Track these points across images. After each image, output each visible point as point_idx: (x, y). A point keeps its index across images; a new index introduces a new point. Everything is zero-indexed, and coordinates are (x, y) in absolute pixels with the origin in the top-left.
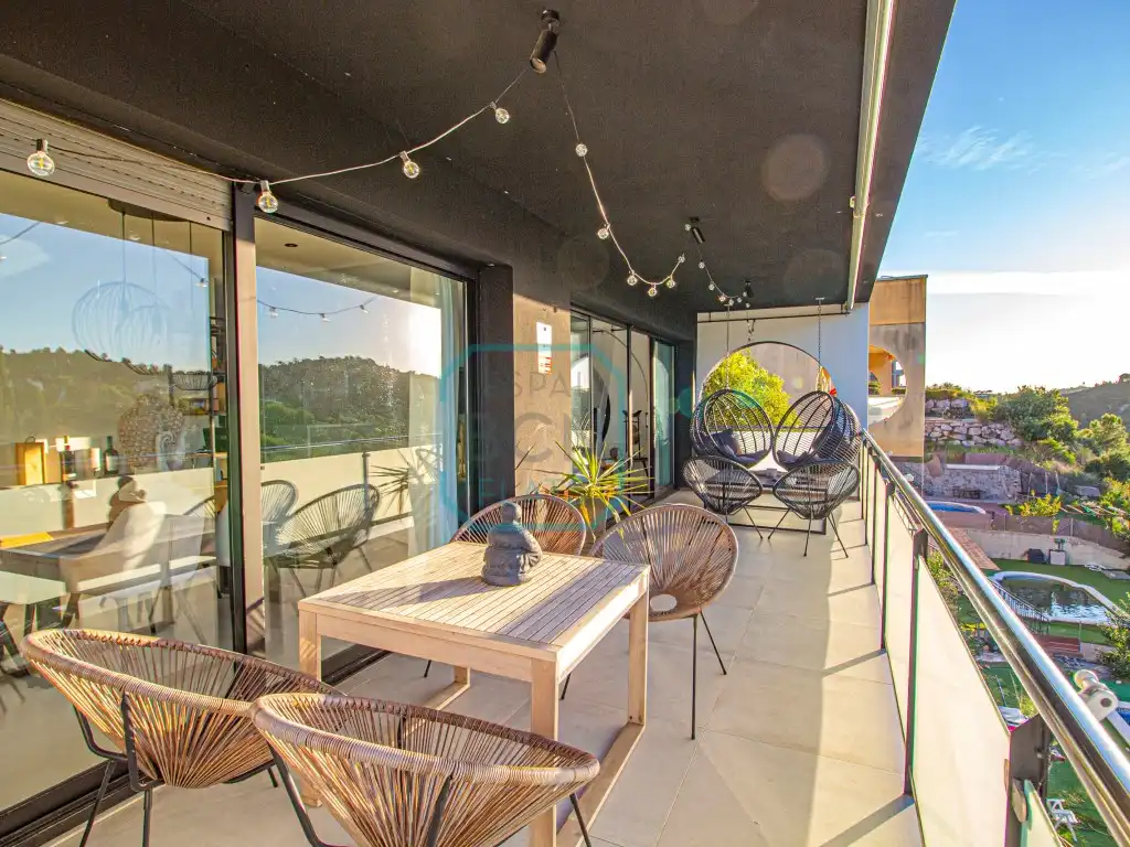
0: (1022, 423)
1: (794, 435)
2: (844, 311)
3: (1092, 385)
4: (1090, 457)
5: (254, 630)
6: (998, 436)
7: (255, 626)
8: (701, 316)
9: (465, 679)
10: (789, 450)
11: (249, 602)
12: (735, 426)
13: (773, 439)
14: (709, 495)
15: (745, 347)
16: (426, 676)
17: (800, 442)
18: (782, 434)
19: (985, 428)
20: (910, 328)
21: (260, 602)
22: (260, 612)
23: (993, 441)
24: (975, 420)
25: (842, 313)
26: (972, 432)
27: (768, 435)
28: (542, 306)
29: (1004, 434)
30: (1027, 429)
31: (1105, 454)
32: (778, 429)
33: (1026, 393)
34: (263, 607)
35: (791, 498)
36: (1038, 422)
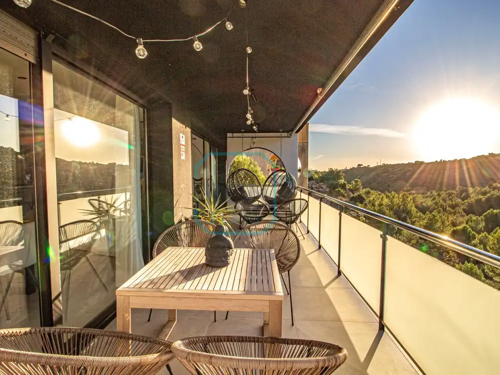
0: (330, 183)
1: (270, 188)
2: (289, 136)
3: (349, 168)
4: (352, 195)
5: (56, 312)
6: (322, 188)
7: (57, 310)
8: (229, 135)
9: (175, 319)
10: (268, 195)
11: (53, 296)
12: (244, 185)
13: (262, 190)
14: (247, 217)
15: (248, 149)
16: (149, 321)
17: (272, 192)
18: (266, 188)
19: (317, 185)
20: (303, 144)
21: (59, 295)
22: (60, 301)
23: (320, 189)
24: (314, 182)
25: (288, 137)
26: (313, 186)
27: (259, 188)
28: (182, 125)
29: (324, 187)
30: (332, 185)
31: (356, 194)
32: (264, 186)
33: (331, 172)
34: (61, 298)
35: (280, 216)
36: (335, 182)
